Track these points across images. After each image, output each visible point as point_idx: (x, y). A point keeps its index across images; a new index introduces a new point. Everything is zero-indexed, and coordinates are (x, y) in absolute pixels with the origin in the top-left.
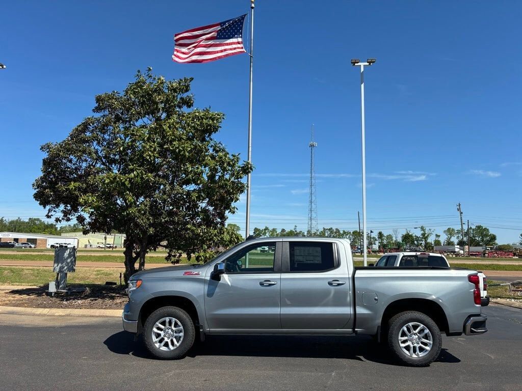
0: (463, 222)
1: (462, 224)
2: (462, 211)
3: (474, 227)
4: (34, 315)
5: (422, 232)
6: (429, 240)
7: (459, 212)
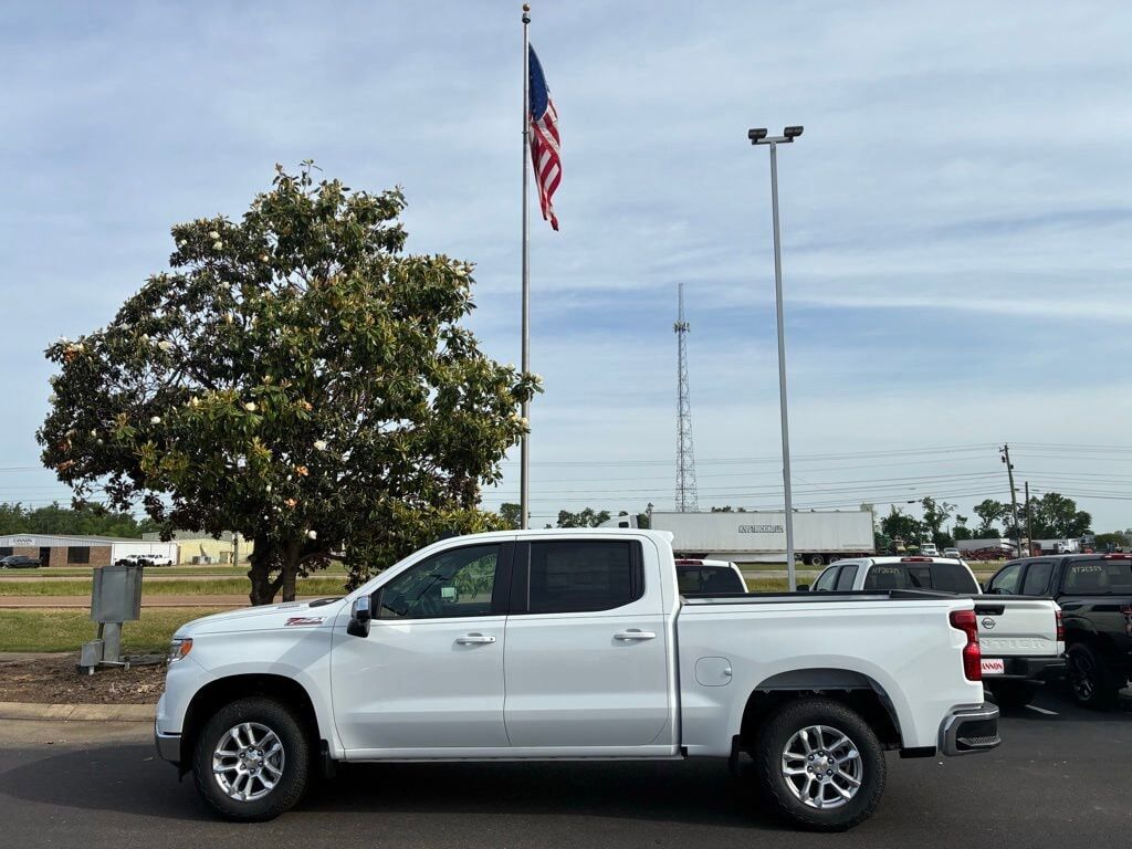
0: (1016, 487)
1: (1013, 491)
2: (1011, 463)
3: (1040, 498)
4: (40, 719)
5: (927, 511)
6: (943, 529)
7: (1006, 464)
